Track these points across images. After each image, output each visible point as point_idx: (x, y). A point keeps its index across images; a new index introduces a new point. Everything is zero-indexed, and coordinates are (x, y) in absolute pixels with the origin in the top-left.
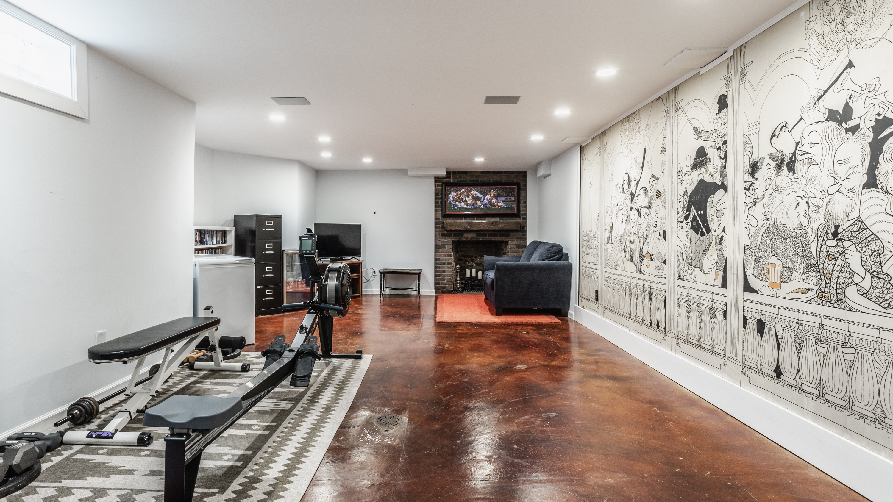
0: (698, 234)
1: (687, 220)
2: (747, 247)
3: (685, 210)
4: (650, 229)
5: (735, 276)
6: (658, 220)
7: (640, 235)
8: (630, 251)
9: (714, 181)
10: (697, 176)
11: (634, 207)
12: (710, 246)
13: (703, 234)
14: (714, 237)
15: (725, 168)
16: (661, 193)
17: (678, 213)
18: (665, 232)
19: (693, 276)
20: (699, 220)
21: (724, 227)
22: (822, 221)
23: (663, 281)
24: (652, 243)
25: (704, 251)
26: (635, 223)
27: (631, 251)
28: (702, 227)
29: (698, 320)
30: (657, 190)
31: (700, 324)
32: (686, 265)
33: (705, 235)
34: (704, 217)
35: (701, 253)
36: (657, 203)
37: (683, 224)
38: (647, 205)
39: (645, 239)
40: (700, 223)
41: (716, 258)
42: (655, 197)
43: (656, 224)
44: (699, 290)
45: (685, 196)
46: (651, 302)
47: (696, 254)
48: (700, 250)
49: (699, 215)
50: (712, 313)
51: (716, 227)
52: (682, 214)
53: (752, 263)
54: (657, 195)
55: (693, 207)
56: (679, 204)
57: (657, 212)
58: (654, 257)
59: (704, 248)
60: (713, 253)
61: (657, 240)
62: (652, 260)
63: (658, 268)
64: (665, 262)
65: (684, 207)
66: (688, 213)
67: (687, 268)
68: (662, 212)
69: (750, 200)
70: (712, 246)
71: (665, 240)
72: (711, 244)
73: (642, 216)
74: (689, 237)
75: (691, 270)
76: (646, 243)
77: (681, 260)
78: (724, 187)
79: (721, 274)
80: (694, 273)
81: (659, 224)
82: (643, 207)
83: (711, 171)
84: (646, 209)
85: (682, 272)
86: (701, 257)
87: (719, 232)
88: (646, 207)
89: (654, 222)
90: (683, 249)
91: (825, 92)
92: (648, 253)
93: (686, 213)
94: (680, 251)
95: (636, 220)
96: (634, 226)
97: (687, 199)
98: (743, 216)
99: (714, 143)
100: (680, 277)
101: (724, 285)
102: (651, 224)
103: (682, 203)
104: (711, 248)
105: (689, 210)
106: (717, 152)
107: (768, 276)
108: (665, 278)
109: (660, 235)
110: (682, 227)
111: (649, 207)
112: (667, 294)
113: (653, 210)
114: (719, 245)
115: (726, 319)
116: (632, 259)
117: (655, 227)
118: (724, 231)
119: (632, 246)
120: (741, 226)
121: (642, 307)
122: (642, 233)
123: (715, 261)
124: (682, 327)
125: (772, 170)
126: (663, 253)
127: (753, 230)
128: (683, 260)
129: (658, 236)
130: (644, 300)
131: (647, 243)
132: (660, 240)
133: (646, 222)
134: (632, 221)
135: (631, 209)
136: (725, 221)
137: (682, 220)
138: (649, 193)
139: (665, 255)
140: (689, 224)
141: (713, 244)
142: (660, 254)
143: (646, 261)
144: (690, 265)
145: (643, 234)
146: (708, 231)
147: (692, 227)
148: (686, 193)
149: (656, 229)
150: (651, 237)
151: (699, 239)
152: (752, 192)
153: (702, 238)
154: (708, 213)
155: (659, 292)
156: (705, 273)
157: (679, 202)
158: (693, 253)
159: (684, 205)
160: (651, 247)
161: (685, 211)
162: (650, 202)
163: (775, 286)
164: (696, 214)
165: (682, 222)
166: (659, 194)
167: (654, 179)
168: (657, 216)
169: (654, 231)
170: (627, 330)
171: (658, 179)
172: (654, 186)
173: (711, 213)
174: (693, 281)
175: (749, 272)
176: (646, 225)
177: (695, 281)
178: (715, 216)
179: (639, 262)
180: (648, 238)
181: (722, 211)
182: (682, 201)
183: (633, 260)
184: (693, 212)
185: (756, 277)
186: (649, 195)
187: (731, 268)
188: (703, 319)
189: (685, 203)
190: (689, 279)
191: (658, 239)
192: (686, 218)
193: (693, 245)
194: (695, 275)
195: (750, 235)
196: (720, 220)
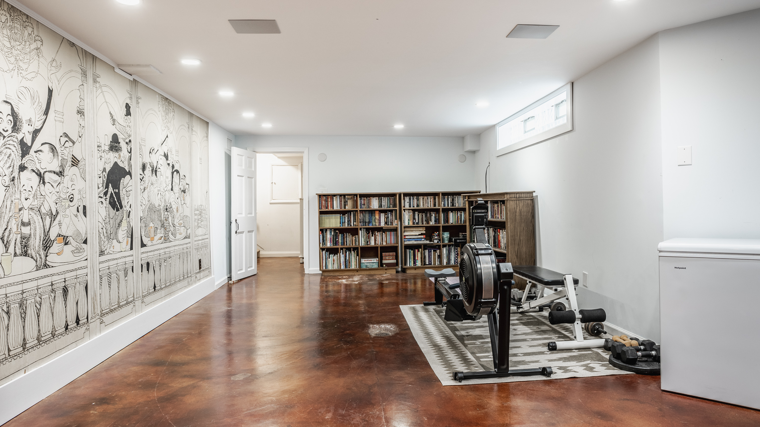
0: (114, 210)
1: (106, 196)
2: (142, 218)
3: (104, 186)
4: (63, 204)
5: (137, 238)
6: (76, 193)
7: (43, 211)
8: (19, 240)
9: (125, 167)
10: (112, 158)
11: (30, 166)
12: (122, 219)
13: (118, 210)
14: (125, 212)
15: (130, 160)
16: (79, 161)
17: (99, 188)
18: (85, 207)
19: (112, 249)
20: (115, 197)
21: (131, 204)
22: (164, 204)
23: (84, 264)
24: (66, 222)
25: (119, 224)
26: (33, 192)
27: (23, 238)
28: (117, 203)
29: (117, 285)
30: (73, 155)
31: (118, 287)
32: (106, 239)
33: (119, 210)
34: (118, 194)
35: (117, 225)
36: (70, 171)
37: (103, 200)
38: (57, 170)
39: (53, 217)
40: (116, 200)
41: (126, 228)
42: (70, 163)
43: (72, 198)
44: (116, 259)
45: (104, 173)
46: (65, 300)
47: (113, 228)
48: (116, 224)
49: (115, 193)
50: (125, 273)
51: (126, 204)
52: (102, 189)
53: (144, 228)
54: (72, 161)
55: (110, 185)
56: (99, 179)
57: (73, 183)
58: (69, 239)
59: (119, 222)
60: (124, 225)
61: (73, 217)
62: (66, 244)
63: (76, 251)
64: (85, 242)
65: (103, 183)
66: (107, 189)
67: (107, 242)
68: (80, 184)
69: (142, 187)
70: (124, 219)
71: (85, 216)
72: (123, 218)
73: (47, 185)
74: (107, 213)
75: (110, 243)
76: (56, 222)
77: (102, 235)
78: (130, 173)
79: (130, 239)
80: (112, 245)
81: (76, 197)
82: (50, 172)
83: (123, 159)
84: (55, 175)
85: (103, 247)
86: (117, 229)
87: (128, 208)
88: (54, 172)
89: (68, 194)
90: (103, 224)
91: (163, 142)
92: (59, 235)
93: (105, 189)
94: (101, 226)
95: (34, 188)
96: (31, 197)
97: (106, 176)
98: (140, 198)
99: (124, 137)
100: (102, 253)
101: (131, 248)
102: (64, 197)
103: (101, 179)
104: (123, 221)
105: (107, 187)
106: (126, 145)
107: (150, 234)
108: (87, 259)
109: (78, 211)
110: (102, 202)
111: (60, 174)
112: (89, 278)
113: (66, 180)
114: (128, 218)
115: (133, 272)
116: (26, 252)
117: (71, 201)
118: (130, 207)
119: (26, 230)
120: (139, 204)
121: (51, 315)
122: (48, 209)
123: (126, 231)
124: (105, 301)
125: (150, 173)
126: (83, 232)
127: (144, 206)
128: (104, 235)
129: (76, 212)
130: (54, 304)
131: (58, 222)
132: (79, 216)
133: (56, 193)
134: (24, 188)
135: (22, 168)
136: (131, 200)
137: (102, 196)
138: (60, 154)
139: (86, 234)
140: (108, 200)
141: (124, 218)
142: (79, 234)
143: (55, 248)
144: (109, 238)
145: (50, 210)
146: (121, 207)
147: (110, 203)
148: (104, 170)
149: (71, 204)
150: (63, 214)
151: (115, 214)
152: (143, 182)
153: (117, 213)
154: (121, 191)
155: (78, 280)
156: (120, 243)
157: (100, 177)
158: (111, 227)
159: (103, 181)
160: (64, 227)
161: (104, 188)
162: (62, 166)
163: (152, 239)
164: (113, 192)
165: (102, 198)
166: (75, 162)
167: (67, 139)
168: (74, 187)
169: (69, 206)
170: (21, 375)
171: (74, 143)
172: (67, 149)
173: (123, 193)
174: (112, 252)
175: (143, 234)
176: (54, 198)
177: (114, 252)
178: (125, 195)
179: (42, 253)
180: (59, 216)
181: (129, 192)
182: (102, 177)
183: (29, 252)
184: (111, 189)
185: (146, 237)
186: (60, 158)
187: (135, 234)
188: (120, 282)
189: (104, 179)
190: (109, 252)
191: (76, 216)
192: (106, 194)
193: (111, 220)
194: (113, 246)
195: (143, 210)
196: (128, 199)
